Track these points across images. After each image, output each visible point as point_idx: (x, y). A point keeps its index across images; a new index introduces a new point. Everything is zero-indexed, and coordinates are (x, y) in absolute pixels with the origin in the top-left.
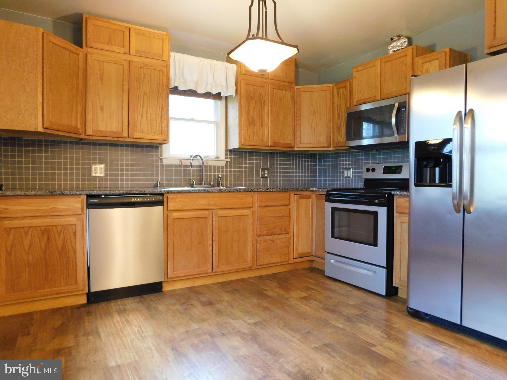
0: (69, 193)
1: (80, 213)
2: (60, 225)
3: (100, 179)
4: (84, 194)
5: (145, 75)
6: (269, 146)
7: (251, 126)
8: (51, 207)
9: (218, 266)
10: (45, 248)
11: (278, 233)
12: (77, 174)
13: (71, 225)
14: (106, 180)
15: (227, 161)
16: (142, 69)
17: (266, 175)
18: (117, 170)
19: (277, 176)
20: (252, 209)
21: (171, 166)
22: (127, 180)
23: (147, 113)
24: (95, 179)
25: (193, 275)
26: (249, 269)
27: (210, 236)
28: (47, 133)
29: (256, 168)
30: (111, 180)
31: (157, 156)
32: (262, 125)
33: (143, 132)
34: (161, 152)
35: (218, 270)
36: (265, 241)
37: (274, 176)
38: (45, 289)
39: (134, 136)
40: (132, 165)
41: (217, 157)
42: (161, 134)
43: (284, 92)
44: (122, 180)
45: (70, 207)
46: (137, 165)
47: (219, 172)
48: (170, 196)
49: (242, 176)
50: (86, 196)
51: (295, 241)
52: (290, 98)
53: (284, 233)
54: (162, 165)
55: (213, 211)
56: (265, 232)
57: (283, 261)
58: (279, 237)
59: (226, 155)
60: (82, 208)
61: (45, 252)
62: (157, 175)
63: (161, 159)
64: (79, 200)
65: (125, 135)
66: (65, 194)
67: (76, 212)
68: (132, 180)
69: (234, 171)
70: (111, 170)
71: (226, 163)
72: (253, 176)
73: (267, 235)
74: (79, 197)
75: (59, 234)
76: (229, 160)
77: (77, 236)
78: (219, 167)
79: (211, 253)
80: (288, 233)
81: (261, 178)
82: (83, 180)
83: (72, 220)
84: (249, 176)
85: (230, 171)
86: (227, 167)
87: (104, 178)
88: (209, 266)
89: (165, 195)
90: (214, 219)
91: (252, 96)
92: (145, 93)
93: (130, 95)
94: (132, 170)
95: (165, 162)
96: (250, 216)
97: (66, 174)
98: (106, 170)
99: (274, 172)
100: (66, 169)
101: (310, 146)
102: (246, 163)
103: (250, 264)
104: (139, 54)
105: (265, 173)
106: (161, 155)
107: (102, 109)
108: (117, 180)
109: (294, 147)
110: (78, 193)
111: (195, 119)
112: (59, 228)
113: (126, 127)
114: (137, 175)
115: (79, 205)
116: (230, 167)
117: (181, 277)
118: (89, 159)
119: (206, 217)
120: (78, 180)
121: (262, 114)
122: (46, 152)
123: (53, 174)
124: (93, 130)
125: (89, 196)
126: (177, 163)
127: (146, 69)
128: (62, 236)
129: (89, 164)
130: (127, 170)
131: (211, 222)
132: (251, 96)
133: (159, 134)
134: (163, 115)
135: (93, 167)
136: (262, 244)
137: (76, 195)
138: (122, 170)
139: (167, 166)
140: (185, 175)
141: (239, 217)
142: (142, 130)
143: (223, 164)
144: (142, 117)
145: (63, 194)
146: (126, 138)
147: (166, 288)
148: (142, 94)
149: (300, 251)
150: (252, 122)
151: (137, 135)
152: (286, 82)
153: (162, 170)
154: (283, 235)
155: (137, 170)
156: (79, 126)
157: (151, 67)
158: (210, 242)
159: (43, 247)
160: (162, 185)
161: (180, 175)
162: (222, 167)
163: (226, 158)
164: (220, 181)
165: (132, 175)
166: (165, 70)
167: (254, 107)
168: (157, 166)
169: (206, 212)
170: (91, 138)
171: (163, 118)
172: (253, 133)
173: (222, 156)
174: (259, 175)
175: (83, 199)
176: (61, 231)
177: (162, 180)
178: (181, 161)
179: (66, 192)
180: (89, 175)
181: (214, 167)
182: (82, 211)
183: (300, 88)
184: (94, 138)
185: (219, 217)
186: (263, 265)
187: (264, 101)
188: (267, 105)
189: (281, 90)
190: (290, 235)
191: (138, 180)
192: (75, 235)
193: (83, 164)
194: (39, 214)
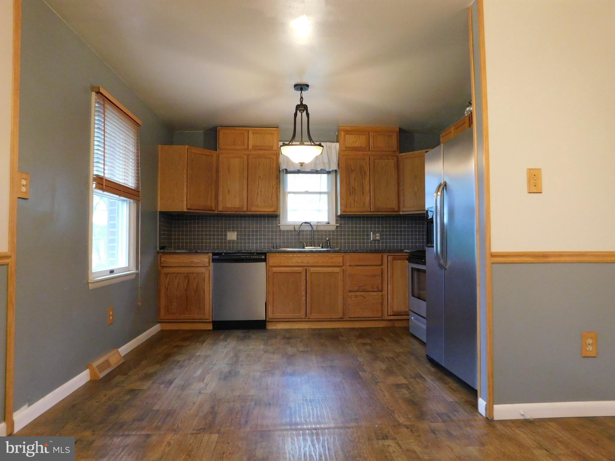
0: (200, 252)
1: (207, 265)
2: (195, 273)
3: (233, 242)
4: (210, 253)
5: (259, 163)
6: (371, 211)
7: (352, 194)
8: (190, 260)
9: (311, 314)
10: (186, 288)
11: (370, 290)
12: (218, 239)
13: (202, 273)
14: (237, 243)
15: (336, 226)
16: (257, 159)
17: (378, 238)
18: (245, 235)
19: (390, 239)
20: (343, 267)
21: (287, 231)
22: (253, 243)
23: (261, 191)
24: (230, 242)
25: (282, 319)
26: (341, 320)
27: (303, 288)
28: (189, 212)
29: (367, 231)
30: (241, 243)
31: (276, 224)
32: (363, 193)
33: (258, 206)
34: (279, 221)
35: (311, 317)
36: (356, 296)
37: (386, 239)
38: (185, 315)
39: (252, 210)
40: (257, 231)
41: (328, 223)
42: (272, 207)
43: (386, 160)
44: (249, 243)
45: (201, 261)
46: (261, 231)
47: (326, 235)
48: (271, 255)
49: (352, 239)
50: (212, 254)
51: (389, 299)
52: (392, 165)
53: (376, 290)
54: (280, 231)
55: (306, 268)
56: (356, 288)
57: (375, 316)
58: (370, 294)
59: (337, 220)
60: (209, 262)
61: (186, 290)
62: (276, 239)
63: (279, 226)
64: (207, 256)
65: (245, 209)
66: (198, 252)
67: (205, 264)
68: (257, 243)
69: (345, 235)
70: (241, 235)
71: (336, 228)
72: (364, 239)
73: (358, 291)
74: (208, 255)
75: (194, 279)
76: (338, 225)
77: (205, 281)
78: (330, 231)
79: (305, 302)
80: (382, 291)
81: (372, 240)
82: (221, 243)
83: (203, 270)
84: (360, 239)
85: (341, 235)
86: (337, 231)
87: (236, 241)
88: (303, 312)
89: (267, 254)
90: (307, 275)
91: (353, 169)
92: (260, 177)
93: (248, 180)
94: (257, 235)
95: (282, 228)
96: (340, 273)
97: (210, 239)
98: (237, 235)
99: (386, 235)
100: (210, 235)
101: (412, 209)
102: (356, 228)
103: (340, 315)
104: (255, 148)
105: (376, 236)
106: (279, 223)
107: (229, 192)
108: (245, 243)
109: (399, 211)
110: (206, 252)
111: (309, 191)
112: (195, 275)
113: (245, 204)
114: (260, 239)
115: (207, 260)
116: (341, 231)
117: (278, 319)
118: (226, 228)
119: (300, 272)
120: (218, 243)
121: (363, 183)
122: (198, 223)
123: (202, 239)
124: (223, 207)
125: (214, 254)
126: (292, 228)
127: (260, 159)
128: (196, 280)
129: (225, 231)
130: (253, 235)
131: (305, 277)
132: (351, 169)
133: (271, 207)
134: (273, 192)
135: (228, 234)
136: (353, 299)
137: (205, 253)
138: (249, 235)
139: (284, 231)
140: (299, 239)
141: (331, 273)
142: (258, 205)
143: (334, 228)
144: (258, 195)
145: (197, 252)
146: (246, 211)
147: (270, 327)
148: (258, 177)
149: (395, 309)
150: (352, 191)
151: (254, 209)
152: (389, 151)
153: (280, 235)
154: (376, 293)
155: (260, 235)
156: (213, 205)
157: (264, 156)
158: (303, 293)
159: (185, 287)
160: (280, 247)
161: (295, 239)
162: (333, 231)
163: (336, 223)
164: (328, 243)
165: (257, 239)
166: (274, 158)
167: (355, 179)
168: (276, 232)
169: (300, 269)
170: (221, 213)
171: (273, 195)
172: (354, 201)
173: (333, 222)
174: (370, 238)
175: (210, 256)
176: (196, 277)
177: (280, 243)
178: (294, 228)
179: (199, 251)
180: (226, 239)
181: (326, 231)
182: (209, 264)
183: (402, 155)
184: (224, 213)
185: (311, 273)
186: (354, 318)
187: (365, 172)
188: (368, 175)
189: (384, 159)
190: (383, 293)
191: (261, 243)
192: (204, 280)
193: (222, 231)
194: (183, 265)
